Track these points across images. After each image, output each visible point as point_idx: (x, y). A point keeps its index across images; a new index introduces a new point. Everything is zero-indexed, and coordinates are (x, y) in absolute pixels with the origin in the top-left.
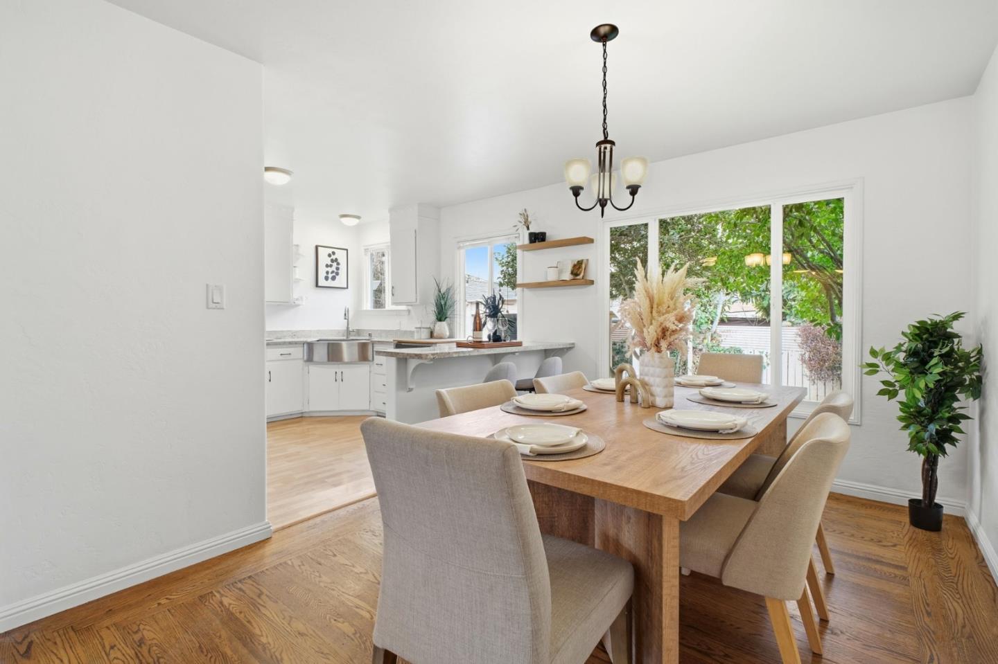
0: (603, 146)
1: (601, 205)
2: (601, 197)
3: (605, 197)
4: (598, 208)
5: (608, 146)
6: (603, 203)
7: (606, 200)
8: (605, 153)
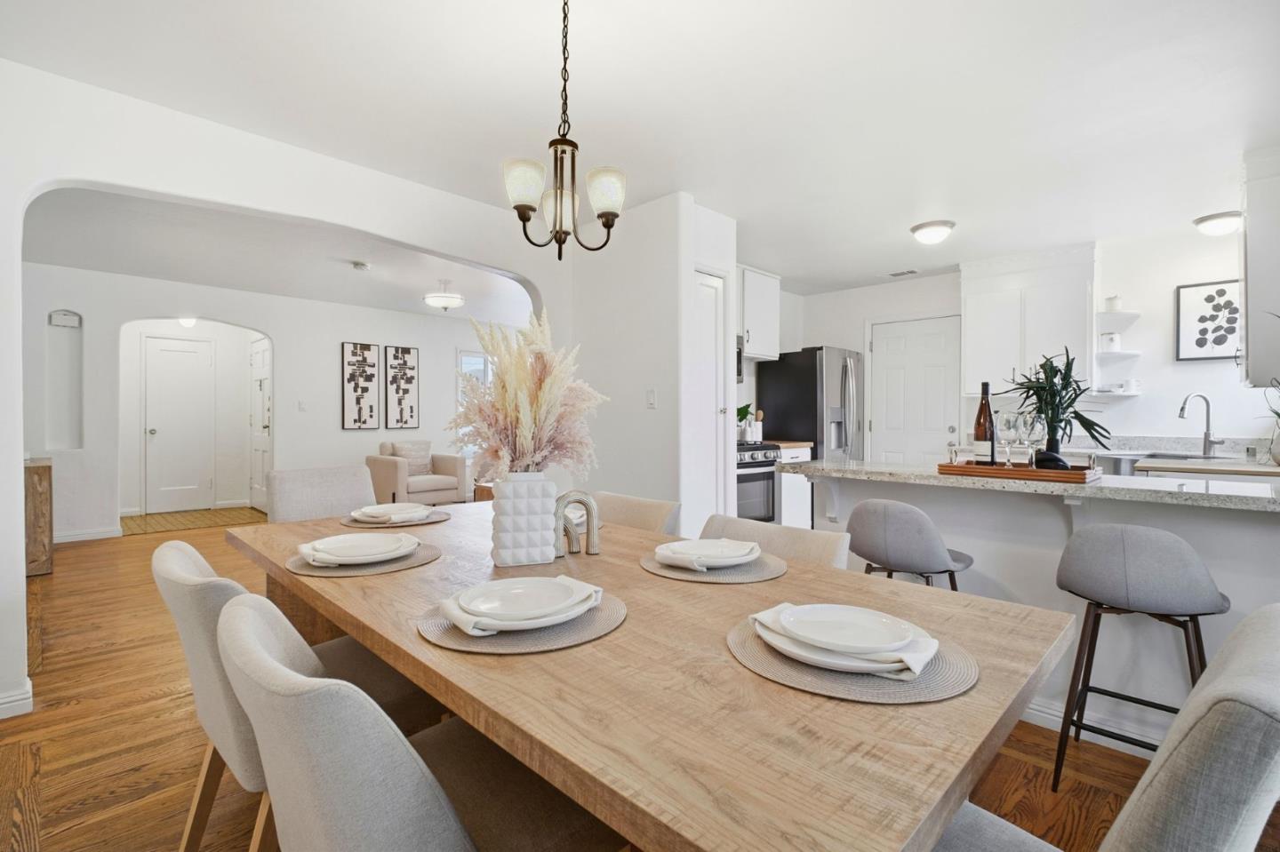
0: (560, 148)
1: (557, 242)
2: (558, 228)
3: (564, 229)
4: (554, 245)
5: (568, 149)
6: (560, 238)
7: (567, 233)
8: (562, 159)
